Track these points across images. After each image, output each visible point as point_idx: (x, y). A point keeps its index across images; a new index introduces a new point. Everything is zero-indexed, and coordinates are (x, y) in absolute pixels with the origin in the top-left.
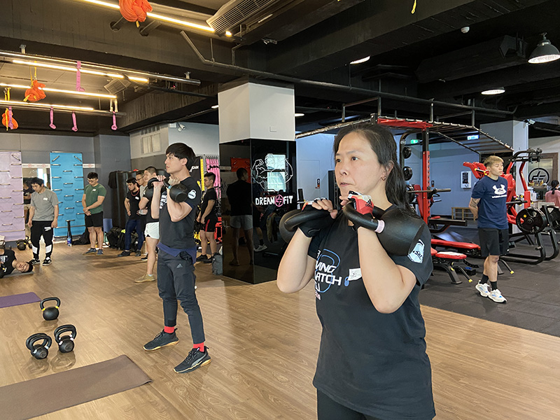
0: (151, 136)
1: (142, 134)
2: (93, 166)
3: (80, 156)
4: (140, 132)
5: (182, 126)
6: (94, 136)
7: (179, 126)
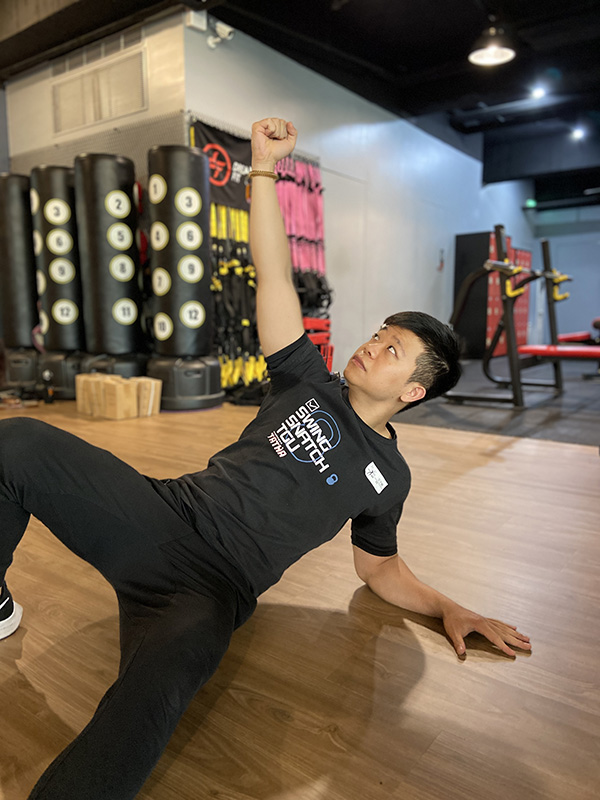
0: (96, 72)
7: (212, 26)
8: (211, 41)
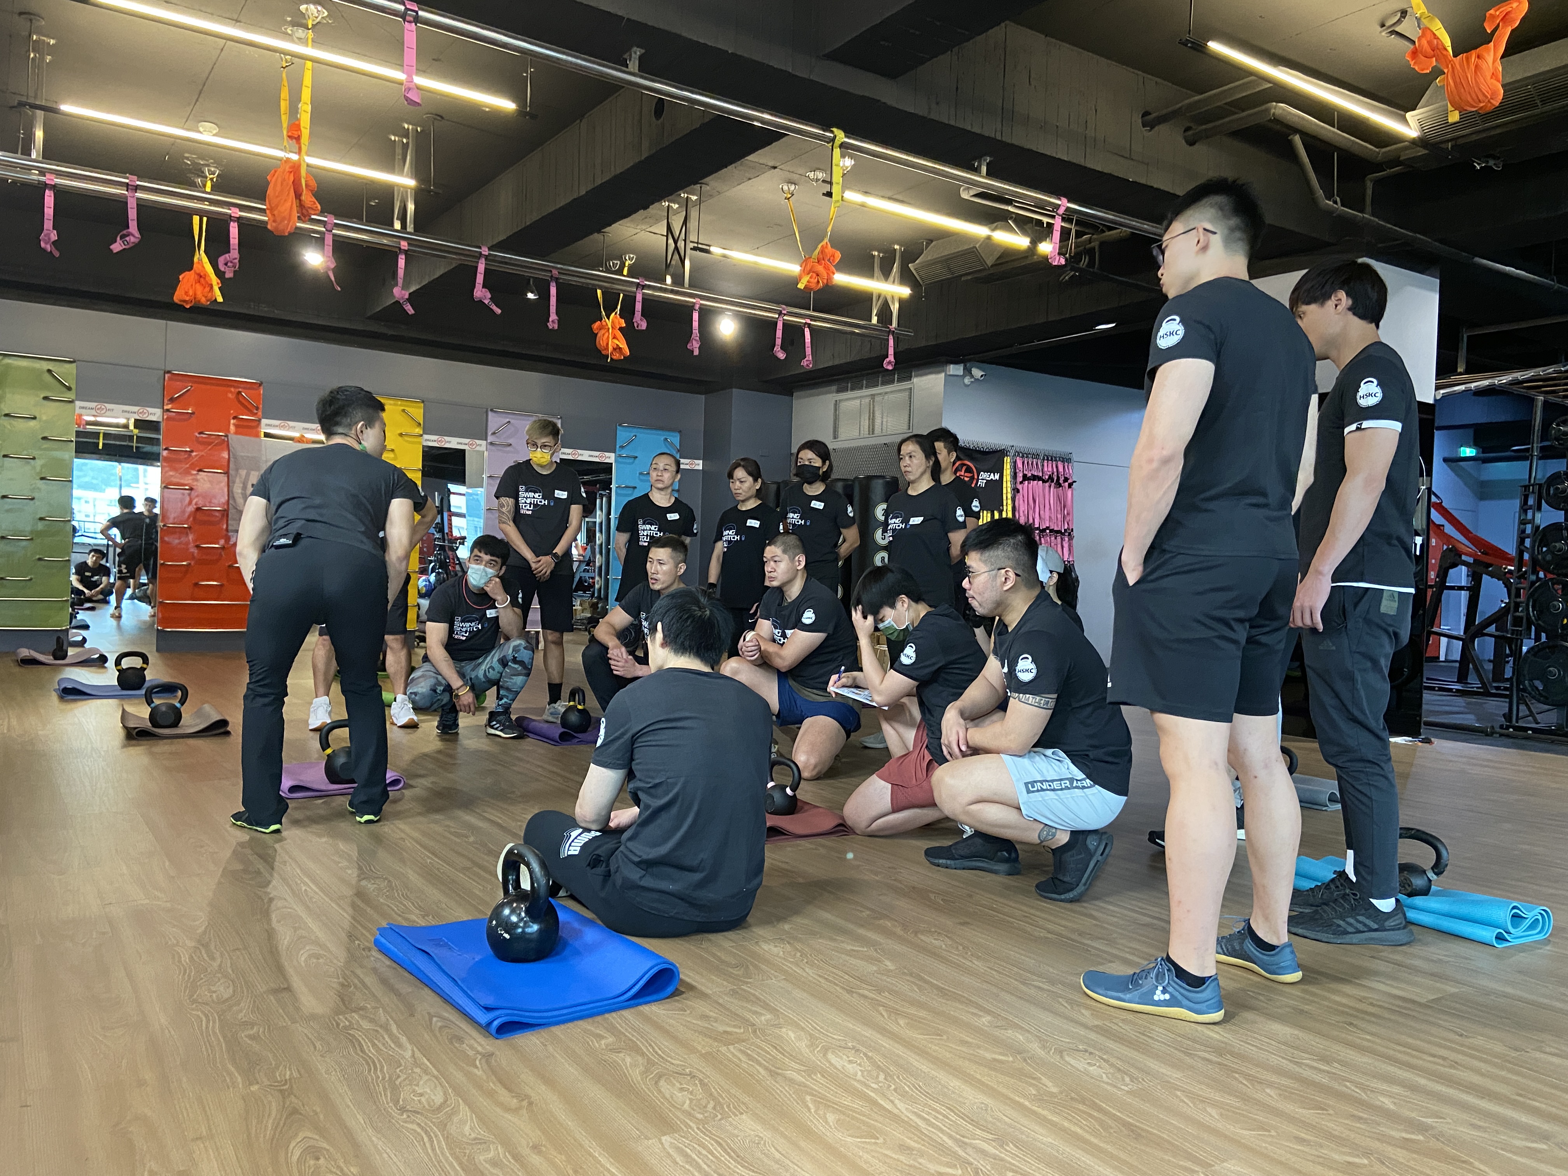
0: (873, 396)
1: (838, 391)
2: (699, 465)
3: (675, 439)
4: (834, 388)
5: (977, 373)
6: (705, 393)
7: (968, 371)
8: (967, 380)
